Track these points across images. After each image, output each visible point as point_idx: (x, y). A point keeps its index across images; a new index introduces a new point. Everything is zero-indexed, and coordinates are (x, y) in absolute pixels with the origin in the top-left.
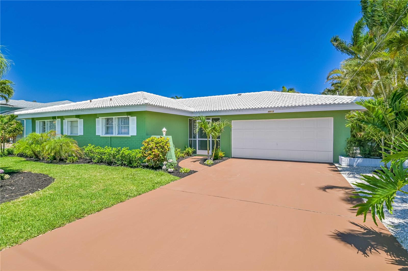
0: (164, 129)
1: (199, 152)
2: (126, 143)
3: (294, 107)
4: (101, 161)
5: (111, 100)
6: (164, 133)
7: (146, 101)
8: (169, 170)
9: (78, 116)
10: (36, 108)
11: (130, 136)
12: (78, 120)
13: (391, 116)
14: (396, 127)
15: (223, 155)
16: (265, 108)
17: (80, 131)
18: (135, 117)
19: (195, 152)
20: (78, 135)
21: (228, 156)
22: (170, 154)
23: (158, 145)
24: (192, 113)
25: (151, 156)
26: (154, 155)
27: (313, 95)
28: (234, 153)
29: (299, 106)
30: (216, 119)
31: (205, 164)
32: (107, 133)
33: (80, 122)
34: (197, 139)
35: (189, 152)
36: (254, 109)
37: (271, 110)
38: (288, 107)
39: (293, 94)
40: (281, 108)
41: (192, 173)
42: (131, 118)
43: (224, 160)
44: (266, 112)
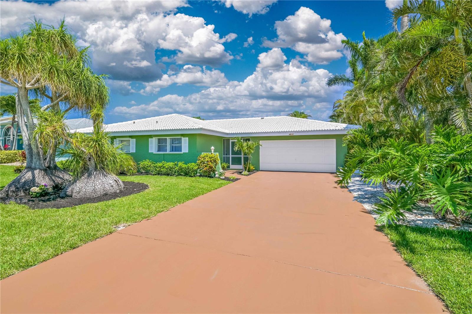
0: (213, 148)
1: (232, 166)
2: (179, 159)
3: (308, 131)
4: (159, 173)
5: (157, 123)
6: (213, 150)
7: (201, 126)
8: (221, 177)
9: (131, 137)
10: (81, 128)
11: (182, 153)
12: (131, 139)
13: (368, 139)
14: (372, 147)
15: (254, 169)
16: (287, 132)
17: (133, 150)
18: (187, 138)
19: (228, 167)
20: (130, 152)
21: (257, 169)
22: (218, 167)
23: (212, 159)
24: (228, 134)
25: (207, 168)
26: (210, 166)
27: (321, 122)
28: (262, 167)
29: (312, 131)
30: (248, 140)
31: (242, 175)
32: (159, 151)
33: (133, 141)
34: (231, 156)
35: (224, 166)
36: (278, 132)
37: (292, 133)
38: (304, 131)
39: (307, 120)
40: (299, 132)
41: (238, 180)
42: (183, 139)
43: (255, 173)
44: (288, 134)
